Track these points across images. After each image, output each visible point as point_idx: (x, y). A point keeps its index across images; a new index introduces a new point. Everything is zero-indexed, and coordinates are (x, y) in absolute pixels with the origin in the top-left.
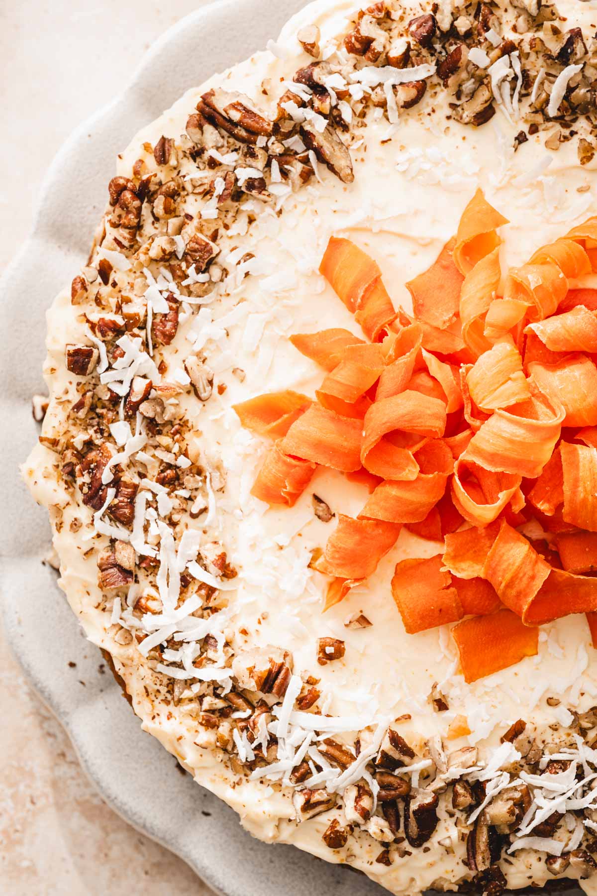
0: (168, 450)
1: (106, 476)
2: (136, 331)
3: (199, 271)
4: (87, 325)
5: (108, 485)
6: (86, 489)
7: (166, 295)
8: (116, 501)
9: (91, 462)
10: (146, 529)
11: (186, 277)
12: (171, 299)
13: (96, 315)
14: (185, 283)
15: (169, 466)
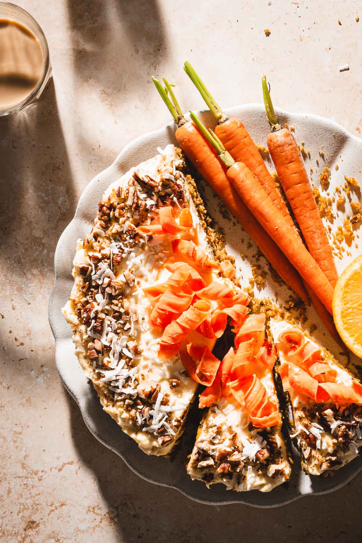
0: (117, 305)
1: (92, 315)
2: (106, 260)
3: (130, 238)
4: (88, 257)
5: (93, 319)
6: (84, 319)
7: (118, 247)
8: (95, 324)
9: (87, 309)
10: (107, 335)
11: (126, 240)
12: (120, 248)
13: (91, 254)
14: (125, 243)
15: (116, 312)
